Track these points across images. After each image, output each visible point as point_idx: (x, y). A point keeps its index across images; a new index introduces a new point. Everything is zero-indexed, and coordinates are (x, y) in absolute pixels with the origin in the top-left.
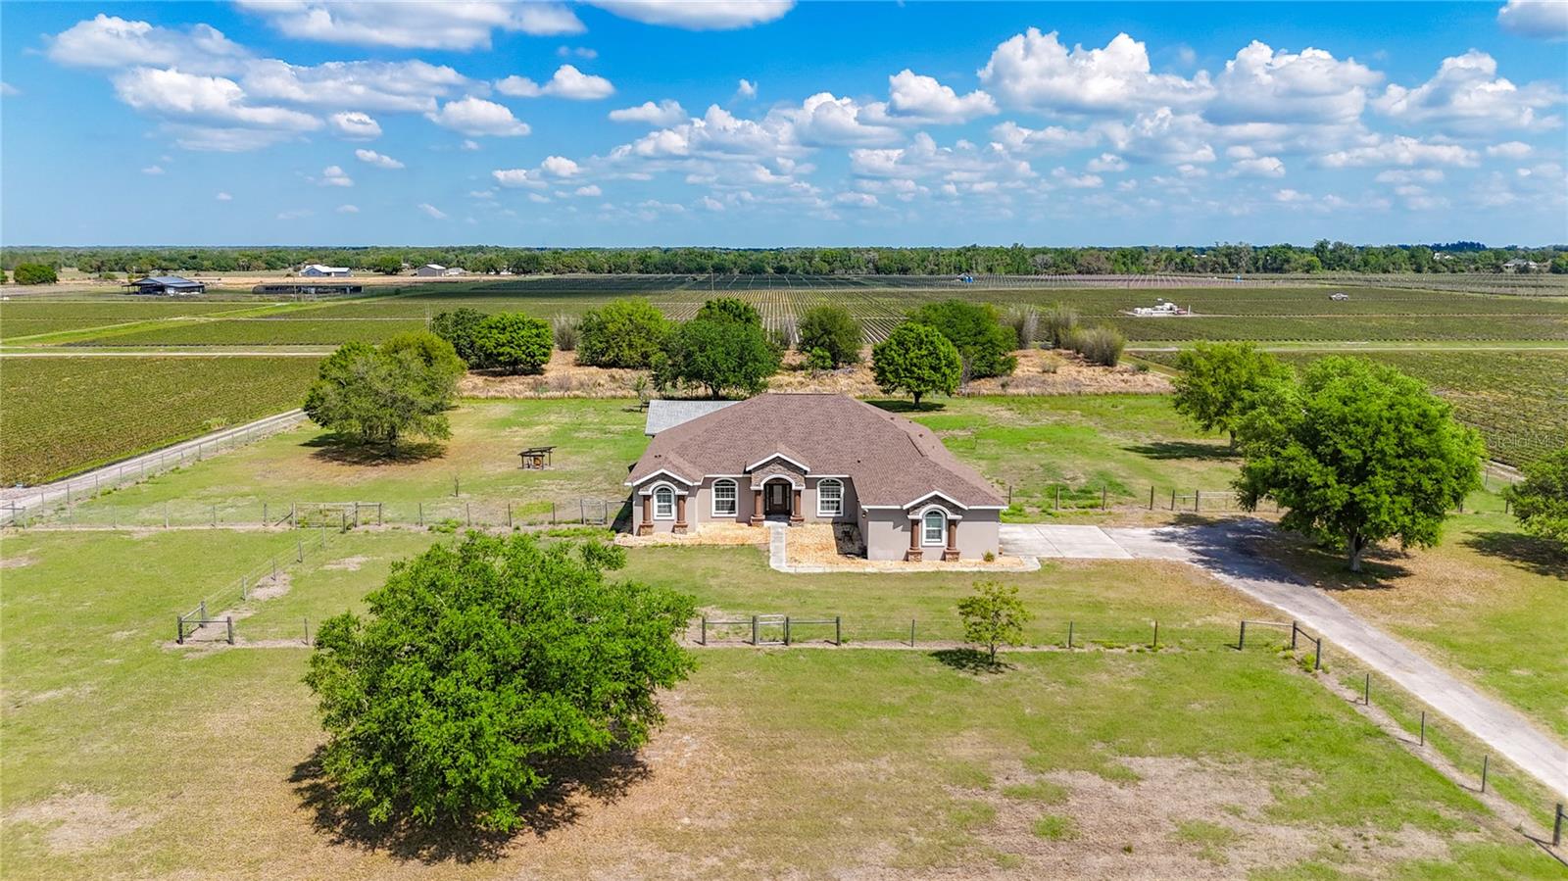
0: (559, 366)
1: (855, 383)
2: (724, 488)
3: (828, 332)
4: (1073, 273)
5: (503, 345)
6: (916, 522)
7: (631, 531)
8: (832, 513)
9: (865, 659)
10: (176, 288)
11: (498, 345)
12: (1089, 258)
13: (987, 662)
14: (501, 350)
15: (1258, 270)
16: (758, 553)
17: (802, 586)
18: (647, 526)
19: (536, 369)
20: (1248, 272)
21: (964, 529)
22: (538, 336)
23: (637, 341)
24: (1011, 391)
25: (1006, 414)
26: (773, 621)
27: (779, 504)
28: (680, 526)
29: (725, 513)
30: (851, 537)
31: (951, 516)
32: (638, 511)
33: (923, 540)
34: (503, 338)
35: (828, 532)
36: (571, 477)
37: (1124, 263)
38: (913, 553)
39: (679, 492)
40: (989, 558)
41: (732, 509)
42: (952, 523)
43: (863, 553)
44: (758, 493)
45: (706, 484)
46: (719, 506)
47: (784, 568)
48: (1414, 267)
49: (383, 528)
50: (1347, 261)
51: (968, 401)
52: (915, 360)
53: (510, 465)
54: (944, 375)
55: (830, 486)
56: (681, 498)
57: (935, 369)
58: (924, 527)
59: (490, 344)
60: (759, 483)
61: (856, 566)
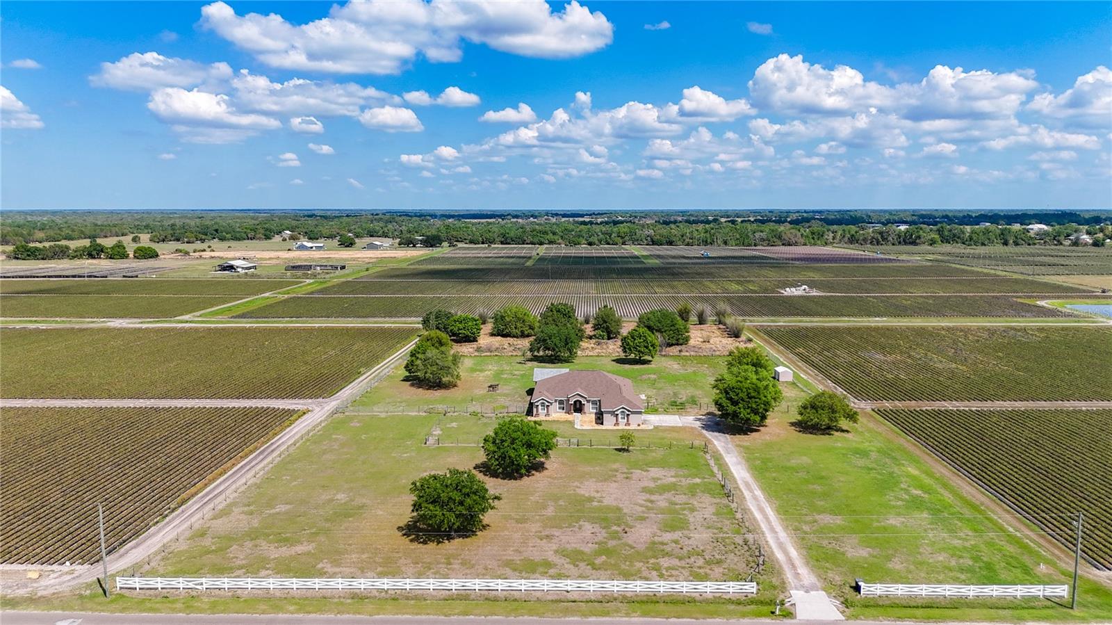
0: (484, 340)
1: (614, 348)
2: (561, 402)
3: (605, 322)
4: (779, 245)
5: (461, 329)
6: (617, 415)
7: (532, 416)
8: (595, 411)
9: (598, 450)
10: (243, 268)
11: (459, 329)
12: (789, 235)
13: (627, 450)
14: (460, 331)
15: (900, 243)
16: (572, 423)
17: (583, 432)
18: (537, 415)
19: (475, 340)
20: (893, 244)
21: (631, 416)
22: (476, 324)
23: (519, 325)
24: (683, 354)
25: (676, 366)
26: (574, 441)
27: (578, 408)
28: (548, 415)
29: (561, 411)
30: (599, 419)
31: (628, 413)
32: (535, 410)
33: (620, 420)
34: (461, 326)
35: (593, 416)
36: (506, 395)
37: (813, 238)
38: (617, 424)
39: (547, 404)
40: (639, 425)
41: (563, 409)
42: (628, 415)
43: (602, 424)
44: (571, 404)
45: (556, 401)
46: (560, 408)
47: (579, 427)
48: (1002, 241)
49: (455, 414)
50: (959, 238)
51: (663, 358)
52: (638, 344)
53: (484, 391)
54: (650, 350)
55: (594, 403)
56: (548, 406)
57: (647, 347)
58: (620, 416)
59: (456, 329)
60: (572, 401)
61: (600, 427)
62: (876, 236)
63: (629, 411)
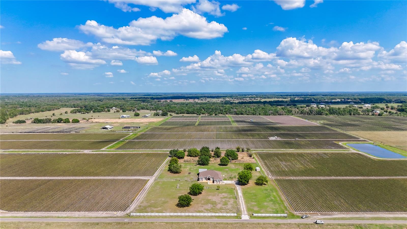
0: (186, 158)
1: (218, 160)
2: (205, 178)
3: (217, 153)
9: (212, 189)
11: (180, 155)
13: (218, 189)
15: (316, 114)
16: (207, 183)
17: (210, 185)
18: (200, 181)
19: (183, 158)
21: (220, 181)
23: (194, 154)
24: (236, 162)
25: (233, 166)
26: (208, 187)
27: (209, 179)
28: (202, 181)
29: (205, 180)
30: (213, 182)
32: (199, 180)
33: (218, 182)
34: (180, 154)
35: (212, 181)
36: (192, 175)
38: (217, 183)
40: (221, 183)
43: (214, 183)
44: (207, 178)
48: (349, 114)
49: (182, 180)
50: (335, 113)
51: (231, 164)
52: (224, 161)
53: (187, 174)
55: (212, 178)
56: (202, 179)
57: (226, 162)
62: (309, 112)
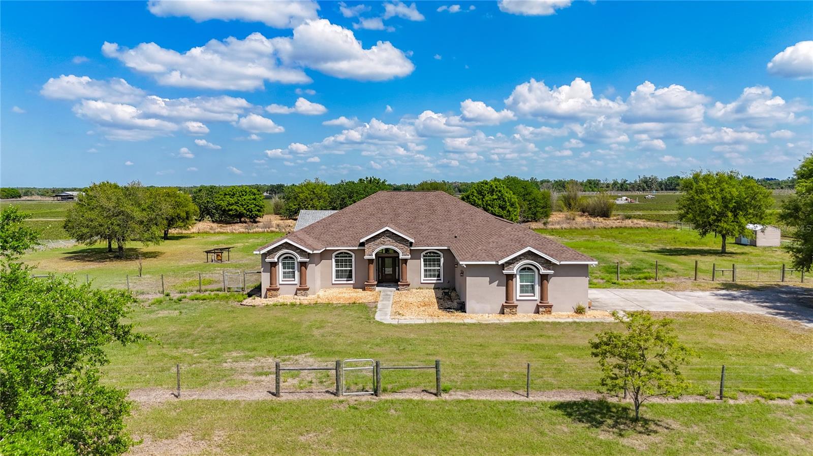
2: (343, 258)
5: (232, 205)
6: (510, 277)
7: (260, 296)
8: (434, 280)
11: (229, 204)
14: (231, 208)
16: (368, 309)
18: (273, 290)
22: (254, 199)
26: (360, 367)
27: (389, 271)
28: (303, 289)
29: (343, 281)
30: (451, 296)
31: (543, 271)
32: (266, 277)
33: (517, 294)
34: (232, 201)
35: (429, 294)
37: (590, 187)
38: (509, 307)
39: (300, 259)
40: (580, 311)
41: (350, 277)
42: (544, 278)
43: (462, 308)
45: (325, 255)
46: (339, 275)
47: (388, 320)
52: (489, 202)
54: (508, 211)
55: (431, 258)
58: (518, 282)
59: (224, 204)
60: (371, 253)
61: (456, 318)
63: (547, 264)
